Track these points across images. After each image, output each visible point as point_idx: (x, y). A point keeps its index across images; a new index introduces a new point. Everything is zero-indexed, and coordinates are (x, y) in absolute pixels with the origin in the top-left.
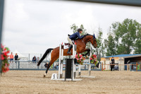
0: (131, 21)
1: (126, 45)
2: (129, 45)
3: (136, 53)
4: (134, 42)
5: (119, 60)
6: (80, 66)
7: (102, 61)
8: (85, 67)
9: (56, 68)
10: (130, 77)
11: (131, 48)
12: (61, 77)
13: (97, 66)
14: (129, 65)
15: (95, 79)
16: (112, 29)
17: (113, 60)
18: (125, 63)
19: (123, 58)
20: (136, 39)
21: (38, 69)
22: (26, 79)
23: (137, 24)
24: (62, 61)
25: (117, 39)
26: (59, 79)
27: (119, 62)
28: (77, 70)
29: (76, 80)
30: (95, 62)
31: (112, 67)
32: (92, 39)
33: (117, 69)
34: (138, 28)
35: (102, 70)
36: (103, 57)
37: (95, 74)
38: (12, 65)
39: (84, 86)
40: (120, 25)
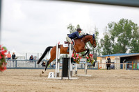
0: (127, 21)
1: (122, 45)
2: (125, 45)
3: (131, 52)
4: (130, 42)
5: (115, 59)
6: (76, 65)
7: (98, 60)
8: (82, 66)
9: (53, 67)
10: (126, 76)
11: (127, 47)
12: (58, 76)
13: (94, 65)
14: (125, 64)
15: (92, 78)
16: (108, 29)
17: (109, 60)
18: (121, 62)
19: (118, 57)
20: (132, 39)
21: (35, 68)
22: (24, 78)
23: (132, 24)
24: (59, 60)
25: (113, 39)
26: (56, 78)
27: (115, 61)
28: (73, 69)
29: (72, 78)
30: (91, 61)
31: (108, 66)
32: (91, 39)
33: (113, 68)
34: (134, 28)
35: (98, 68)
36: (99, 56)
37: (91, 73)
38: (10, 64)
39: (81, 84)
40: (116, 25)
